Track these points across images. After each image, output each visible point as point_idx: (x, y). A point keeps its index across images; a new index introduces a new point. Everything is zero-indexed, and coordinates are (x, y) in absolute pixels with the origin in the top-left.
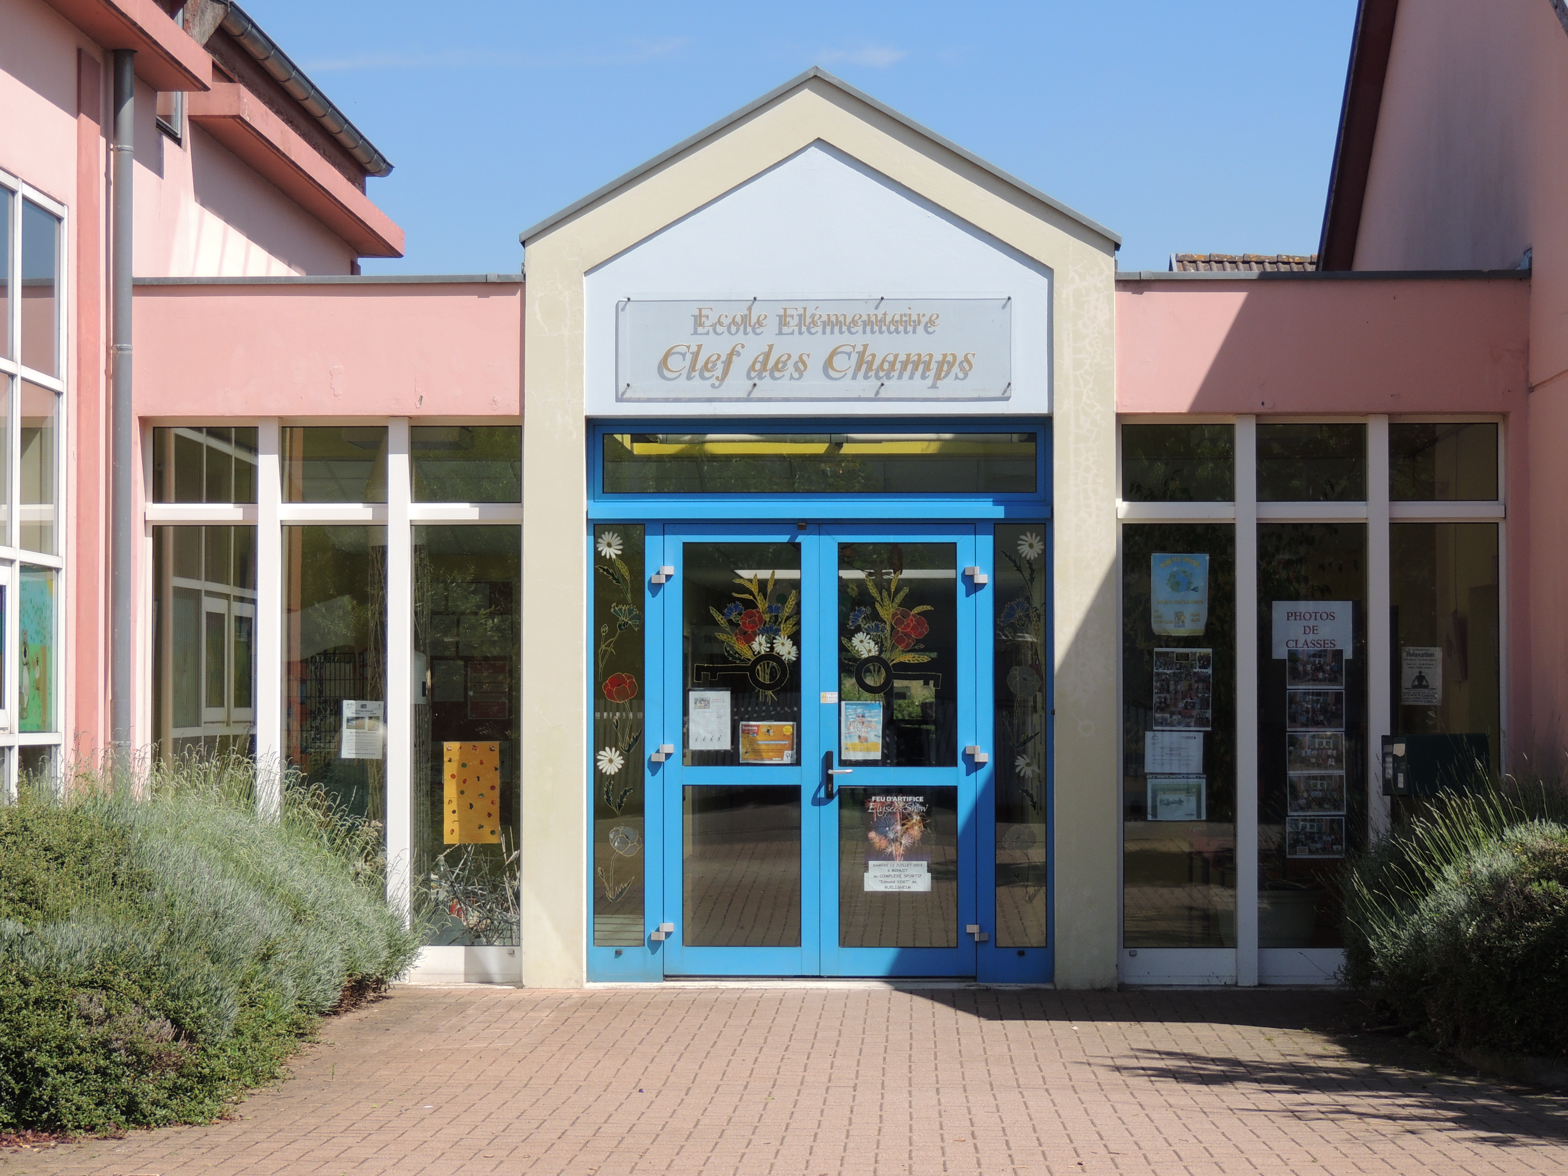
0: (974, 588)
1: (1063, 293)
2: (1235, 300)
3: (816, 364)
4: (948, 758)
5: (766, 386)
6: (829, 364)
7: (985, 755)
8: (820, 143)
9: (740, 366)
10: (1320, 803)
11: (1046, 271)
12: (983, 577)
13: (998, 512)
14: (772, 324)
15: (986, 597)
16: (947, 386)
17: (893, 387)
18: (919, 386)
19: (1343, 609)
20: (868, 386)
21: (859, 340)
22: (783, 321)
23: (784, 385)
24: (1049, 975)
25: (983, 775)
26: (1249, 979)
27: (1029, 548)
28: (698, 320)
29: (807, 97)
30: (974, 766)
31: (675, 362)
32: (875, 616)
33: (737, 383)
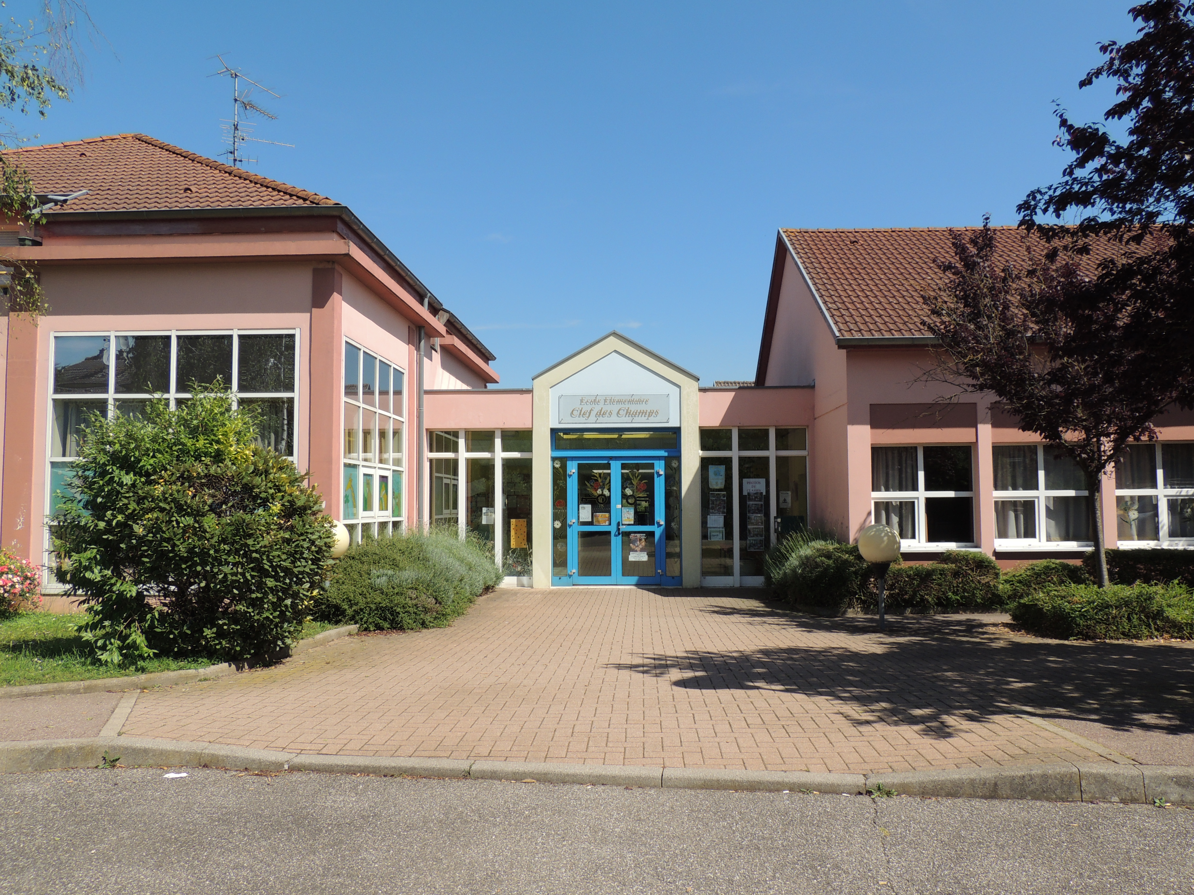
0: (659, 475)
1: (684, 393)
2: (732, 394)
3: (614, 413)
4: (652, 523)
5: (601, 419)
6: (618, 413)
7: (662, 522)
8: (615, 351)
9: (593, 413)
10: (757, 535)
11: (679, 387)
12: (662, 472)
13: (666, 454)
14: (602, 402)
15: (663, 478)
16: (652, 419)
17: (636, 419)
18: (643, 419)
19: (763, 481)
20: (629, 419)
21: (627, 406)
22: (605, 401)
23: (606, 419)
24: (681, 584)
25: (662, 528)
26: (737, 585)
27: (674, 464)
28: (582, 401)
29: (612, 338)
30: (659, 525)
31: (575, 413)
32: (632, 483)
33: (593, 418)
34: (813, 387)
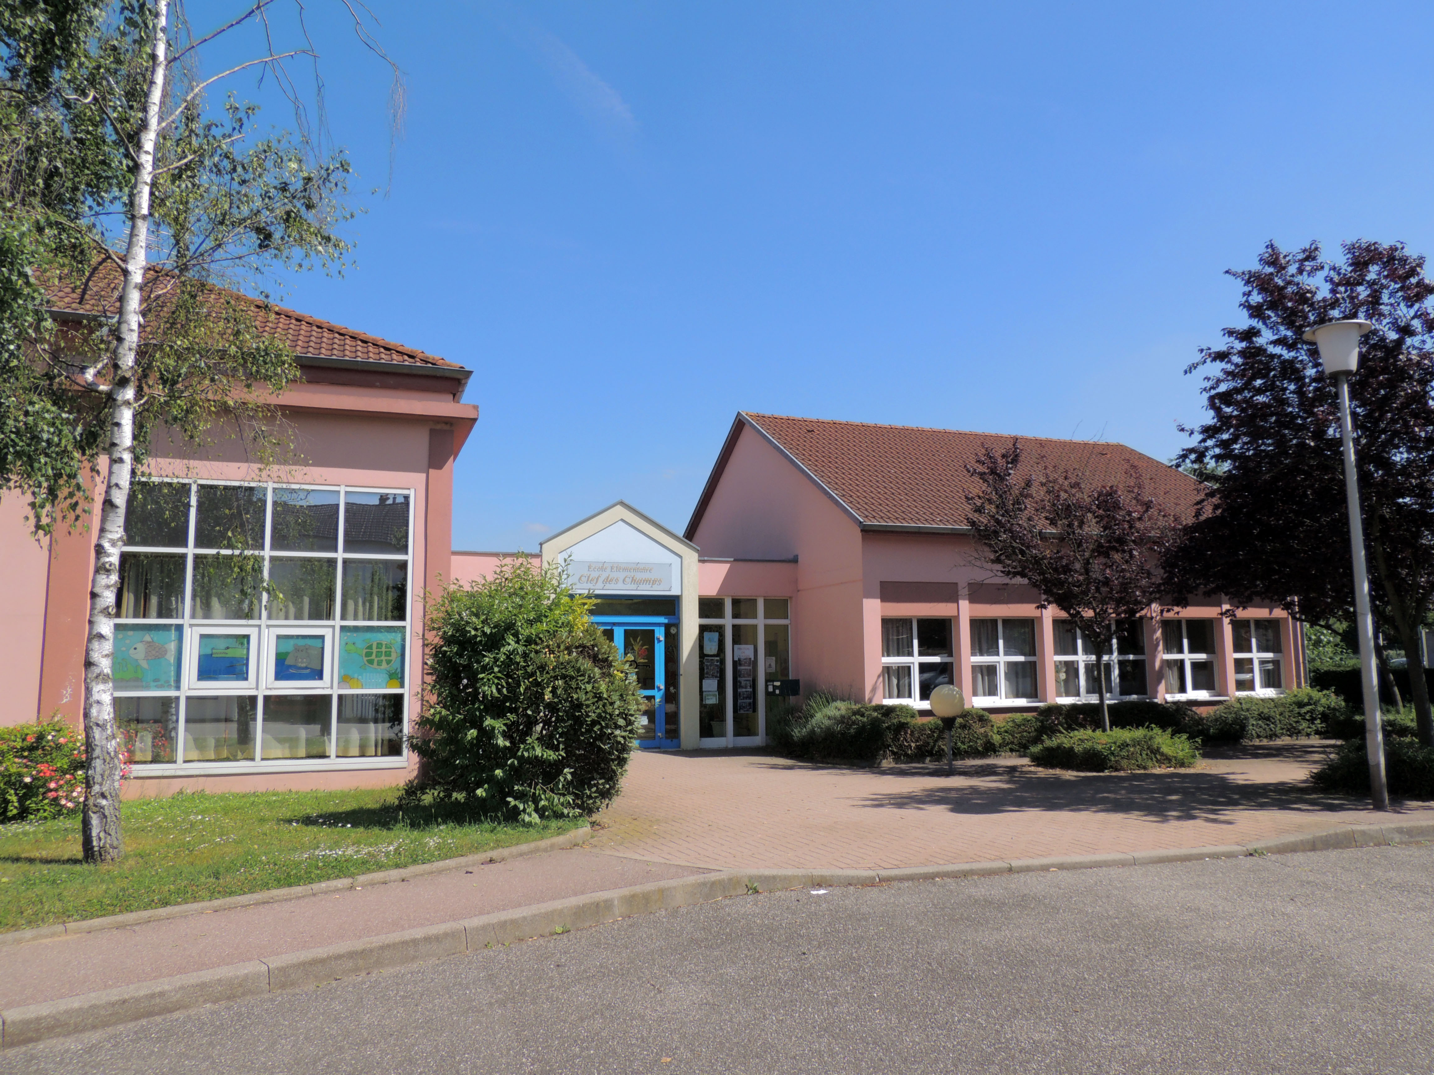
0: (659, 641)
1: (685, 563)
2: (728, 566)
3: (621, 581)
4: (652, 687)
5: (608, 586)
6: (624, 580)
7: (662, 687)
8: (622, 520)
9: (601, 580)
10: (746, 698)
11: (680, 557)
12: (662, 638)
13: (666, 621)
14: (609, 570)
15: (663, 644)
16: (655, 587)
17: (641, 587)
18: (648, 587)
19: (751, 647)
20: (634, 586)
21: (632, 574)
22: (612, 568)
23: (613, 586)
24: (679, 746)
25: (662, 692)
26: (730, 746)
27: (673, 631)
28: (589, 567)
29: (619, 507)
30: (659, 689)
31: (583, 579)
32: (633, 649)
33: (600, 585)
34: (795, 560)
